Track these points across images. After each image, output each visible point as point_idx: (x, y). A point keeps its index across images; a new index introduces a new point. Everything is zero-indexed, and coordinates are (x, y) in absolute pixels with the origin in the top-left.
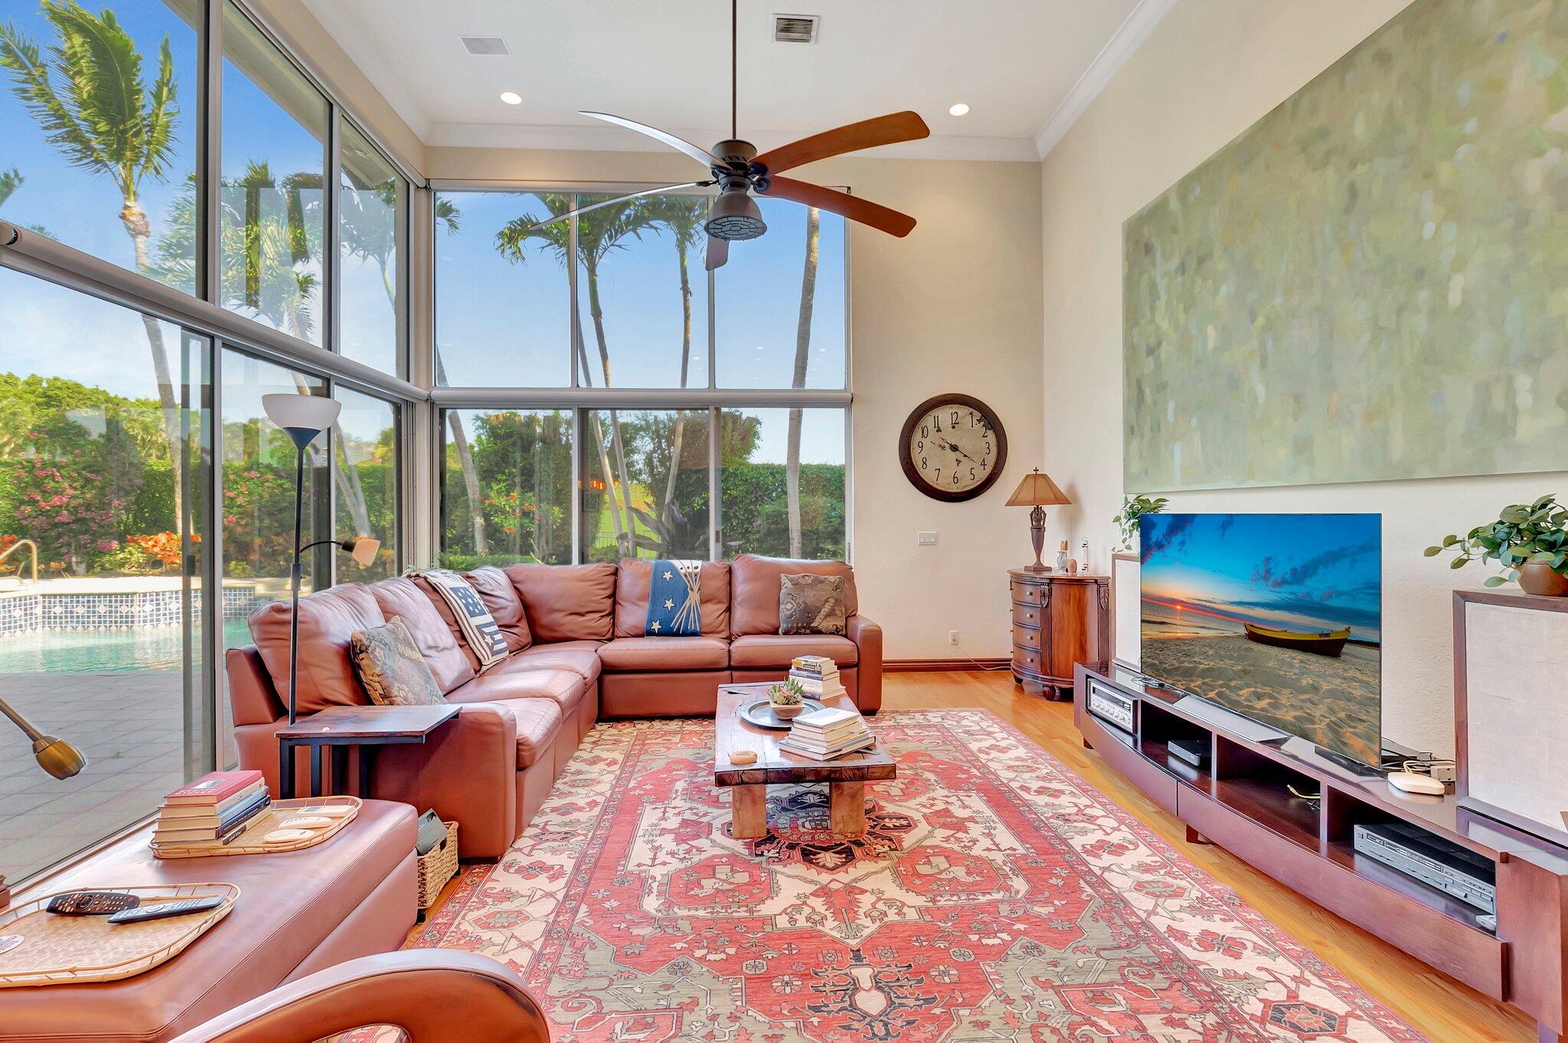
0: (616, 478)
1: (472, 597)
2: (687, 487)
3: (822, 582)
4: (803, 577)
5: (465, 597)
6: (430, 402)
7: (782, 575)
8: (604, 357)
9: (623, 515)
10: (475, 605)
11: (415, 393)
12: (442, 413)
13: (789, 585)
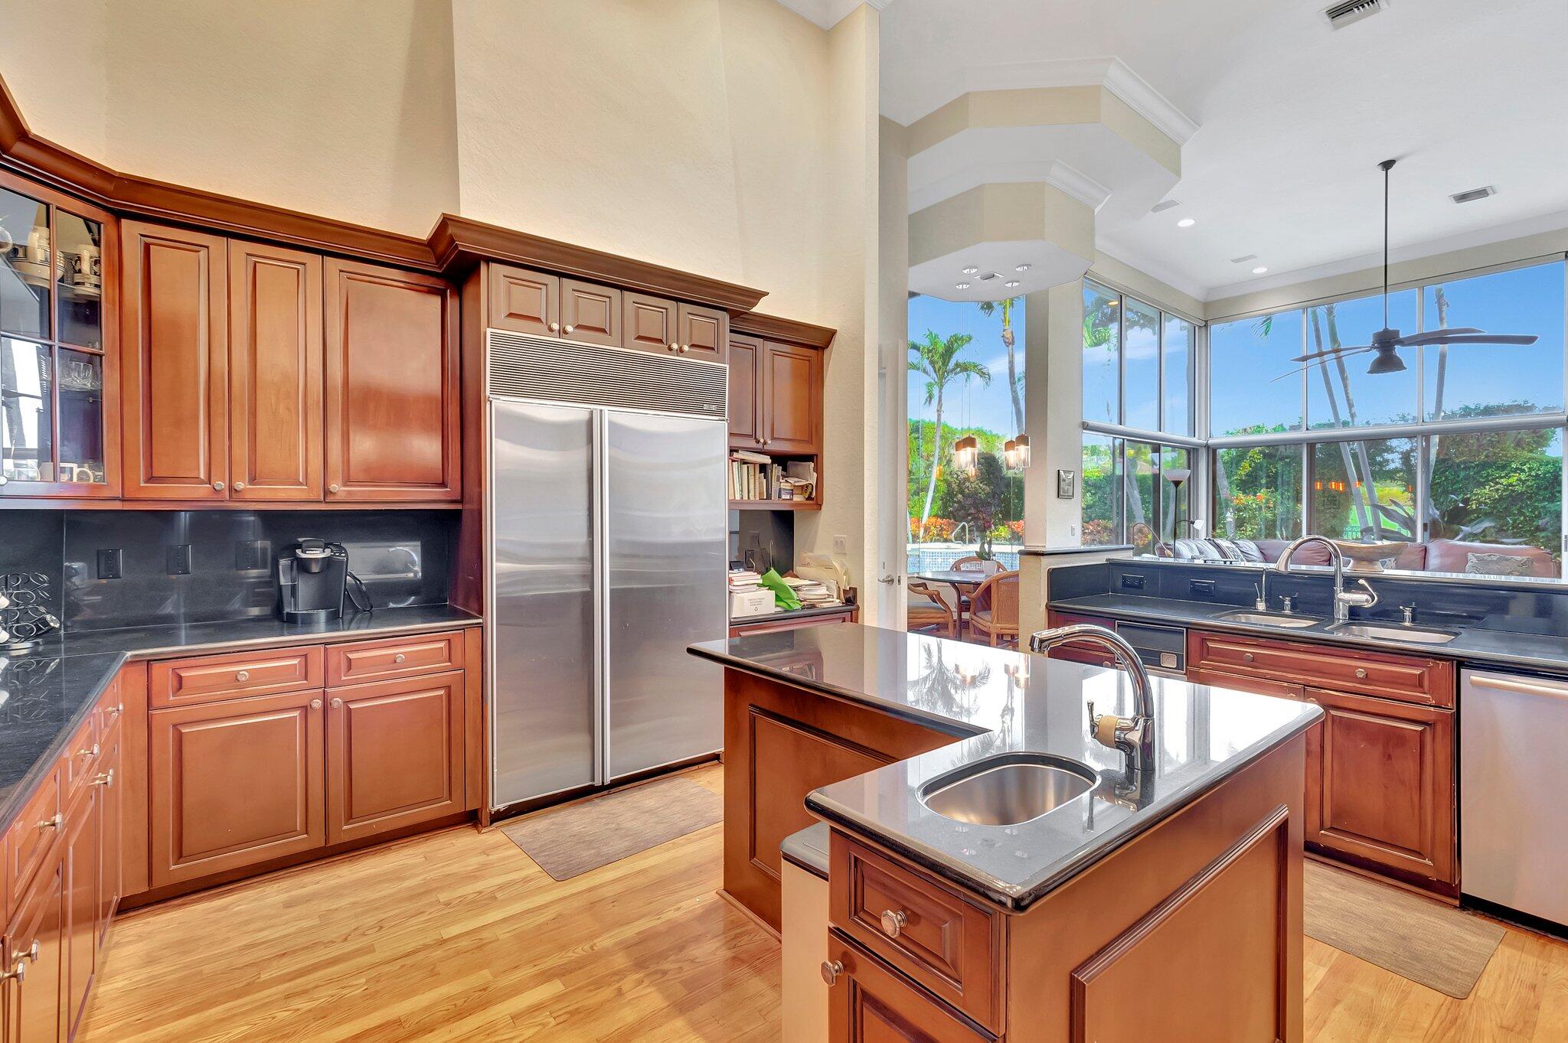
0: (1361, 479)
1: (1236, 552)
2: (1454, 484)
3: (1507, 560)
4: (1490, 555)
5: (1233, 551)
6: (1207, 447)
7: (1470, 554)
8: (1344, 379)
9: (1368, 509)
10: (1239, 556)
11: (1200, 444)
12: (1214, 451)
13: (1475, 560)
